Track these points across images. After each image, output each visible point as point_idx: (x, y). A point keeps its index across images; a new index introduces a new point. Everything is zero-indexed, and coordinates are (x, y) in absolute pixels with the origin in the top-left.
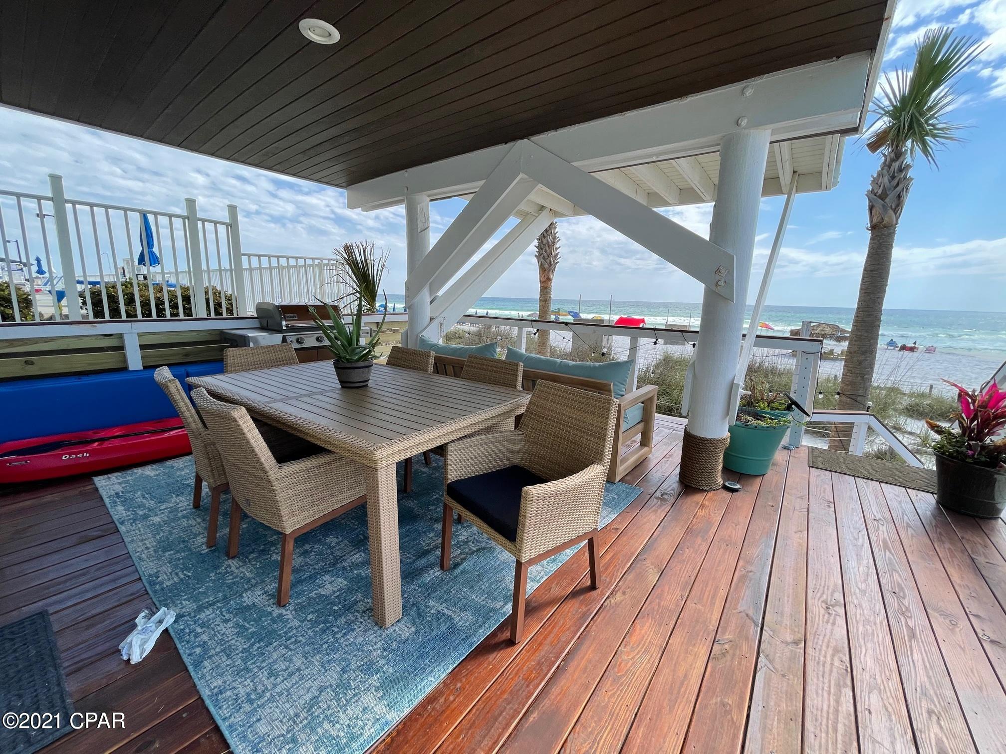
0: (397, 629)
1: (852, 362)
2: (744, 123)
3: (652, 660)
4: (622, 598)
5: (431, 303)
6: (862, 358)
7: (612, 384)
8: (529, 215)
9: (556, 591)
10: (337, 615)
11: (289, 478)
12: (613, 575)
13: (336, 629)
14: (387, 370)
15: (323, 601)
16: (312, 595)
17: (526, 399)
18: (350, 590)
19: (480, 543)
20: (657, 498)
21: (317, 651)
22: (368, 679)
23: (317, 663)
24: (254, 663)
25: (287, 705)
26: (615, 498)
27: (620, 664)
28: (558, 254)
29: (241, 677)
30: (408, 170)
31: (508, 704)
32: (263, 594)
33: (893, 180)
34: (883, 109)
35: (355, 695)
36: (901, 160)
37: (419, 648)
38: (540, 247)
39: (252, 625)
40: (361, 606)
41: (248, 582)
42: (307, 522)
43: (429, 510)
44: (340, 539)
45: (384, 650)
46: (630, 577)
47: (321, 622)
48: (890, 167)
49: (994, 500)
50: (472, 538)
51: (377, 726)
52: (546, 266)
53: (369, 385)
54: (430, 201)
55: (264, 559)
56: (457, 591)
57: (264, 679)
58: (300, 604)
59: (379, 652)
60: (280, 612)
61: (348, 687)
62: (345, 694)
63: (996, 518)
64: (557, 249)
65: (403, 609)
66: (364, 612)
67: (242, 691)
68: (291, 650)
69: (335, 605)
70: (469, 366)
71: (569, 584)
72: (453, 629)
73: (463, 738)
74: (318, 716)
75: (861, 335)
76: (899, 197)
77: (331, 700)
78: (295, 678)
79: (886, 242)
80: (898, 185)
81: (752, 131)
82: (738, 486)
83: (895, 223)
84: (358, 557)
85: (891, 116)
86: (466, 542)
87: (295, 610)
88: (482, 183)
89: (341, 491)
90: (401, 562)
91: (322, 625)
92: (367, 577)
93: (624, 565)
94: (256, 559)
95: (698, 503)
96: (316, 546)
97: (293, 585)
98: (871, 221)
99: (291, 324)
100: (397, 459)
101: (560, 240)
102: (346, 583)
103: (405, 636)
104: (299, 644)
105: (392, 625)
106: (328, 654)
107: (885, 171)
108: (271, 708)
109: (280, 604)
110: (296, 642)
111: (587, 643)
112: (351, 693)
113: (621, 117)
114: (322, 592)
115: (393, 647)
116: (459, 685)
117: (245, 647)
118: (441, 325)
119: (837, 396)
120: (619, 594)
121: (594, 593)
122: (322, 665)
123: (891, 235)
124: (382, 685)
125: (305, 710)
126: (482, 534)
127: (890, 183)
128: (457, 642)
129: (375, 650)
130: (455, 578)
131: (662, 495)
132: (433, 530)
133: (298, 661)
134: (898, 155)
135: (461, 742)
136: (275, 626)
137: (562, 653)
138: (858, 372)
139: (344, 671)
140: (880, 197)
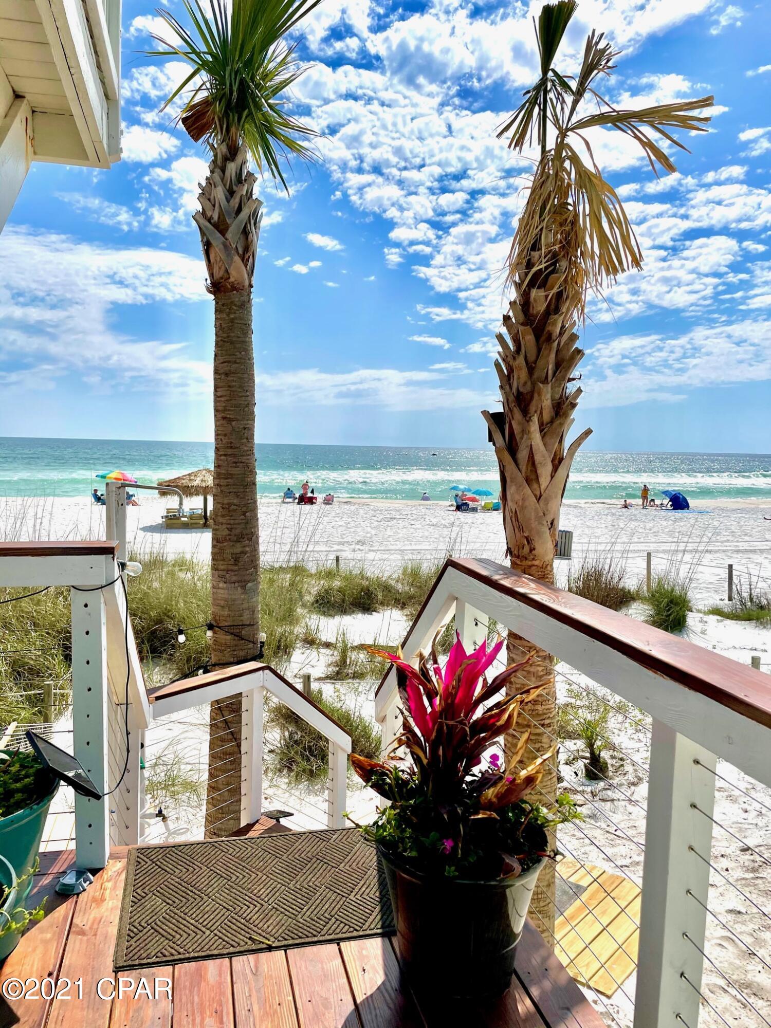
1: (224, 560)
6: (238, 549)
33: (232, 196)
36: (239, 159)
48: (223, 170)
75: (230, 504)
76: (245, 233)
79: (241, 319)
80: (239, 210)
83: (247, 284)
85: (210, 71)
98: (212, 275)
107: (217, 177)
119: (209, 633)
123: (245, 305)
127: (228, 201)
134: (233, 152)
138: (236, 578)
140: (216, 226)
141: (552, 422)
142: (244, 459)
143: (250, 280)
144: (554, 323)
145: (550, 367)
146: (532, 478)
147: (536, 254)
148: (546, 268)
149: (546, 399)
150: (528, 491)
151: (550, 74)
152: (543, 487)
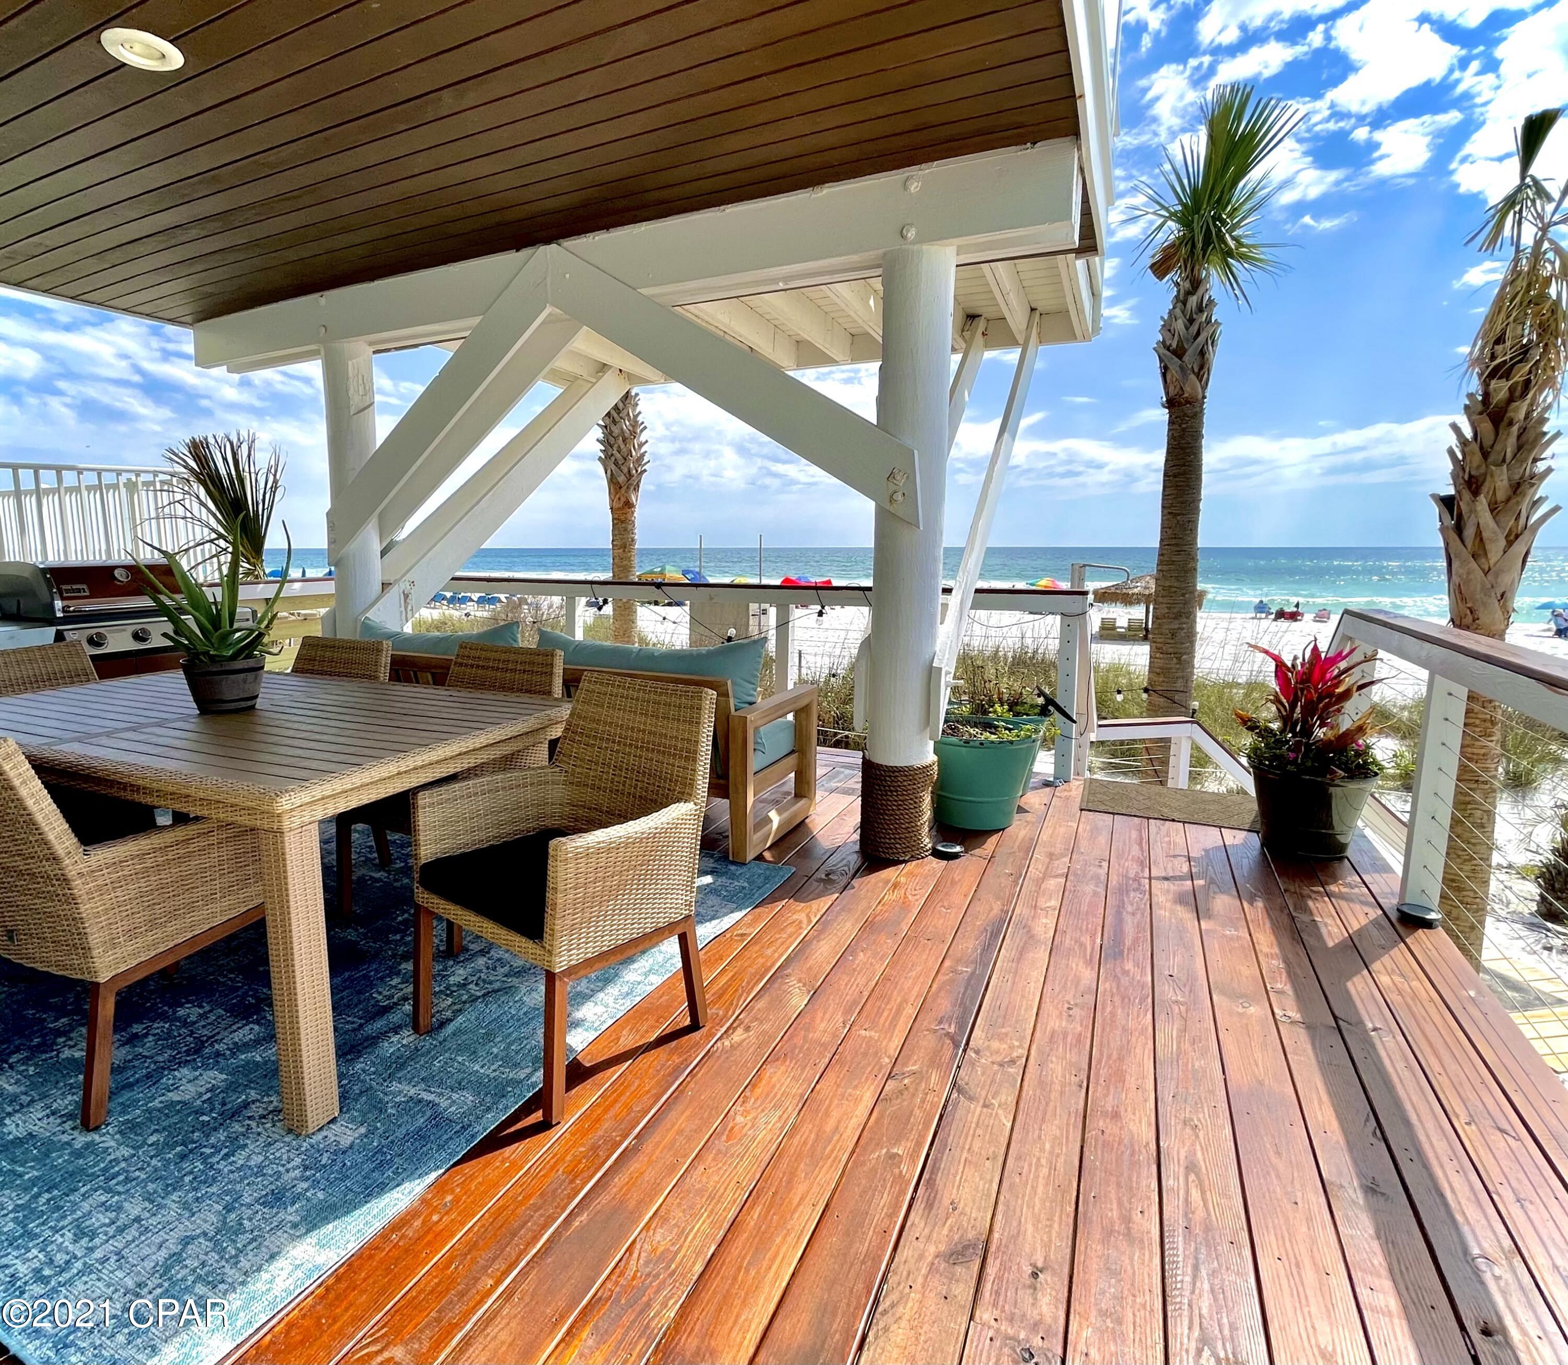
0: (330, 1135)
2: (911, 234)
3: (785, 1116)
4: (745, 1036)
5: (383, 553)
6: (1175, 625)
7: (729, 682)
8: (579, 382)
9: (628, 1041)
10: (208, 1130)
11: (105, 871)
12: (731, 1004)
13: (208, 1151)
14: (295, 681)
15: (179, 1111)
16: (156, 1103)
17: (565, 711)
18: (232, 1087)
19: (491, 983)
20: (820, 880)
21: (176, 1186)
22: (277, 1213)
23: (174, 1206)
24: (43, 1224)
25: (120, 1274)
26: (744, 888)
27: (733, 1128)
28: (643, 455)
29: (18, 1248)
30: (327, 293)
31: (535, 1212)
32: (48, 1116)
33: (1190, 325)
34: (1167, 209)
35: (254, 1240)
36: (1201, 290)
37: (373, 1156)
38: (608, 442)
39: (32, 1167)
40: (256, 1110)
41: (11, 1101)
42: (143, 959)
43: (388, 942)
44: (207, 1008)
45: (306, 1168)
46: (761, 1004)
47: (176, 1144)
48: (1184, 303)
49: (1333, 828)
50: (475, 978)
51: (299, 1274)
52: (622, 479)
53: (257, 706)
54: (374, 352)
55: (46, 1060)
56: (446, 1063)
57: (66, 1243)
58: (128, 1121)
59: (297, 1172)
60: (89, 1139)
61: (240, 1229)
62: (234, 1241)
63: (1341, 859)
64: (641, 445)
65: (340, 1103)
66: (264, 1117)
67: (23, 1269)
68: (119, 1193)
69: (203, 1114)
70: (461, 665)
71: (653, 1028)
72: (438, 1119)
73: (456, 1268)
74: (184, 1279)
76: (1202, 353)
77: (206, 1254)
78: (133, 1232)
79: (1192, 427)
80: (1198, 334)
81: (925, 247)
82: (958, 849)
83: (1200, 396)
84: (245, 1033)
85: (1179, 221)
86: (463, 986)
87: (120, 1132)
88: (476, 321)
89: (210, 898)
90: (336, 1029)
91: (179, 1149)
92: (266, 1063)
93: (752, 988)
94: (25, 1061)
95: (888, 882)
96: (156, 1025)
97: (113, 1094)
98: (1167, 394)
99: (73, 606)
100: (320, 814)
101: (645, 428)
102: (224, 1076)
103: (345, 1142)
104: (134, 1183)
105: (321, 1129)
106: (195, 1189)
107: (1178, 311)
108: (86, 1283)
109: (87, 1125)
110: (127, 1180)
111: (680, 1107)
112: (242, 1240)
113: (719, 214)
114: (174, 1096)
115: (323, 1162)
116: (449, 1198)
117: (20, 1202)
118: (406, 596)
119: (1145, 696)
120: (740, 1031)
121: (696, 1035)
122: (186, 1206)
123: (1197, 415)
124: (304, 1219)
125: (157, 1275)
126: (494, 969)
127: (1187, 329)
128: (445, 1137)
129: (288, 1171)
130: (440, 1043)
131: (827, 875)
132: (398, 974)
133: (134, 1208)
134: (1196, 284)
135: (452, 1273)
136: (81, 1161)
137: (634, 1127)
138: (1171, 650)
139: (229, 1209)
140: (1174, 353)
141: (1509, 499)
142: (1185, 548)
143: (1204, 393)
144: (1517, 410)
145: (1509, 450)
146: (1479, 552)
147: (1499, 348)
148: (1511, 359)
149: (1501, 480)
150: (1473, 565)
151: (1528, 180)
152: (1492, 562)
